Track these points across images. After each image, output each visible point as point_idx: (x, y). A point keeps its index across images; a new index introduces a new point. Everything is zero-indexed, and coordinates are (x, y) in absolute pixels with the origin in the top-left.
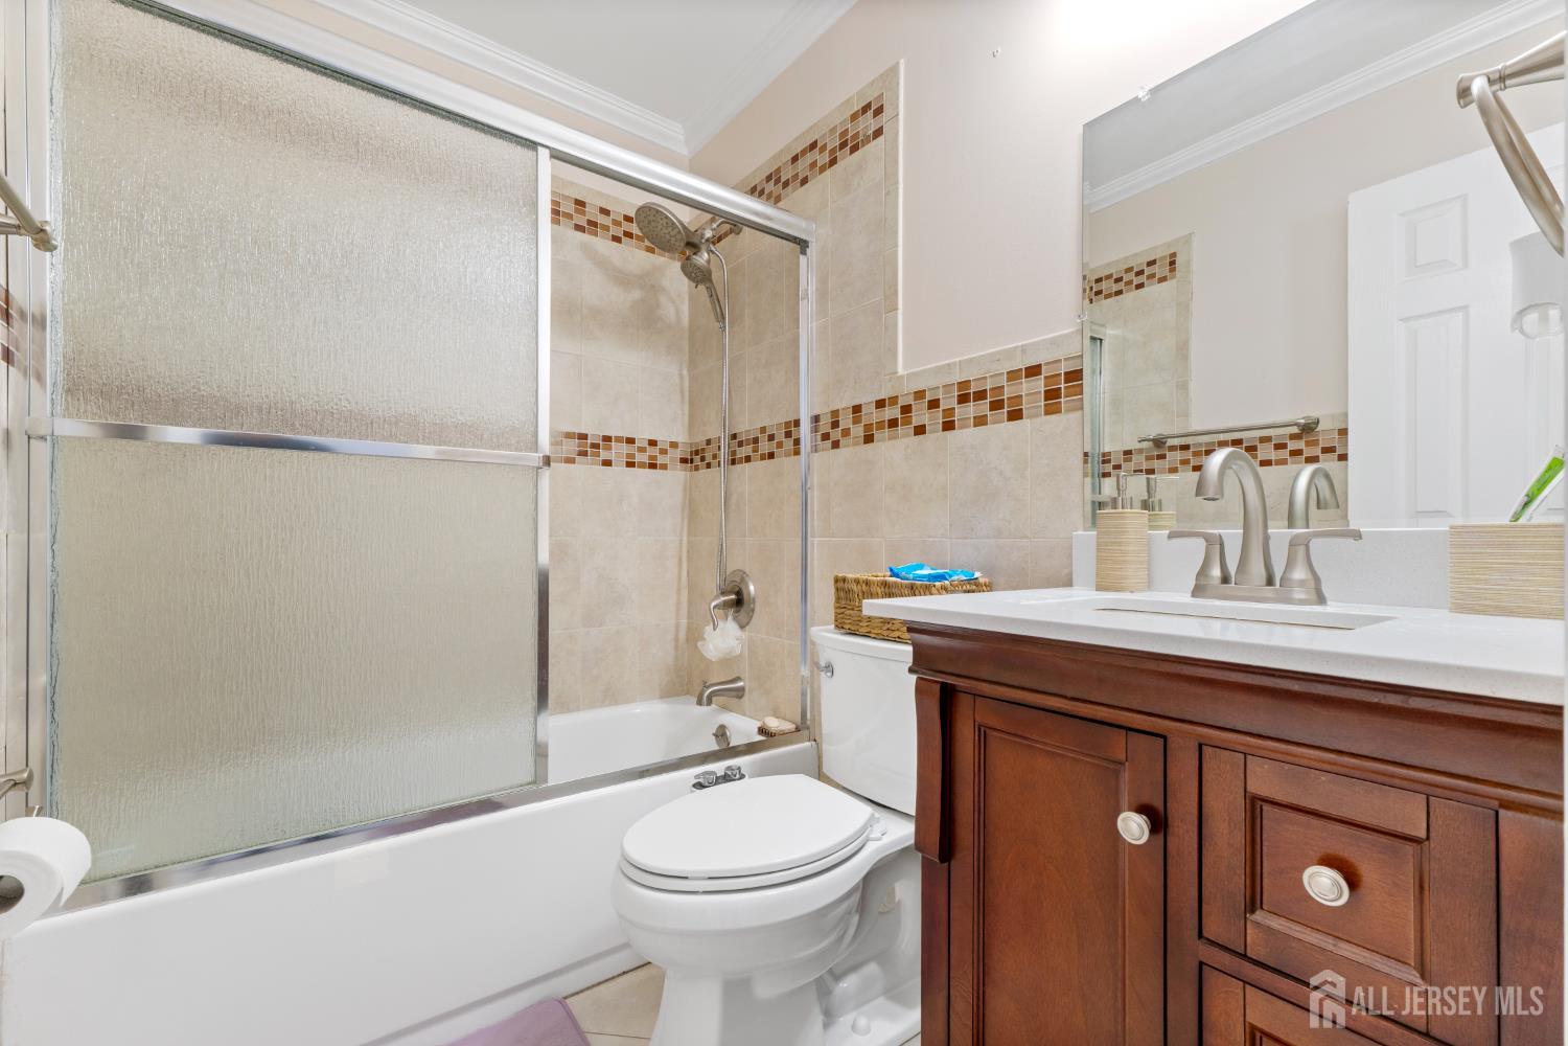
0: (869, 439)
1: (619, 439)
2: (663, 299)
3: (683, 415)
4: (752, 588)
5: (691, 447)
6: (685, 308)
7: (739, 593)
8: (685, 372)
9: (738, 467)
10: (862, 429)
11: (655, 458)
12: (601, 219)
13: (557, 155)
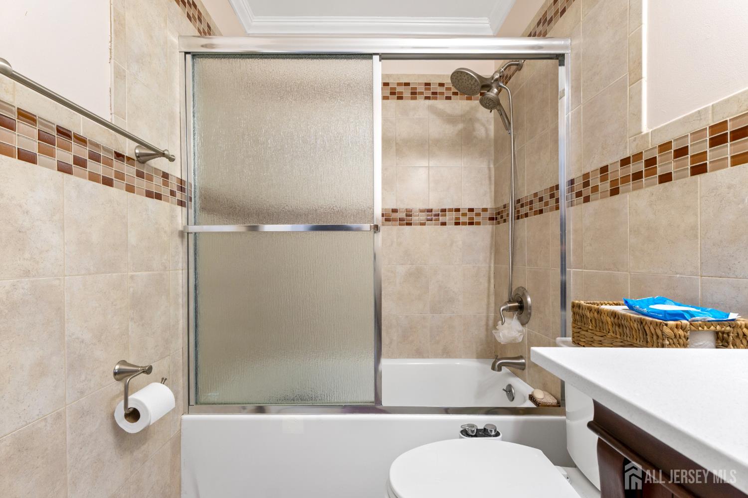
0: (615, 192)
1: (451, 210)
2: (477, 126)
3: (491, 192)
4: (529, 299)
5: (496, 211)
6: (492, 128)
7: (521, 302)
8: (492, 166)
9: (521, 220)
10: (609, 184)
11: (473, 218)
12: (439, 90)
13: (384, 57)
